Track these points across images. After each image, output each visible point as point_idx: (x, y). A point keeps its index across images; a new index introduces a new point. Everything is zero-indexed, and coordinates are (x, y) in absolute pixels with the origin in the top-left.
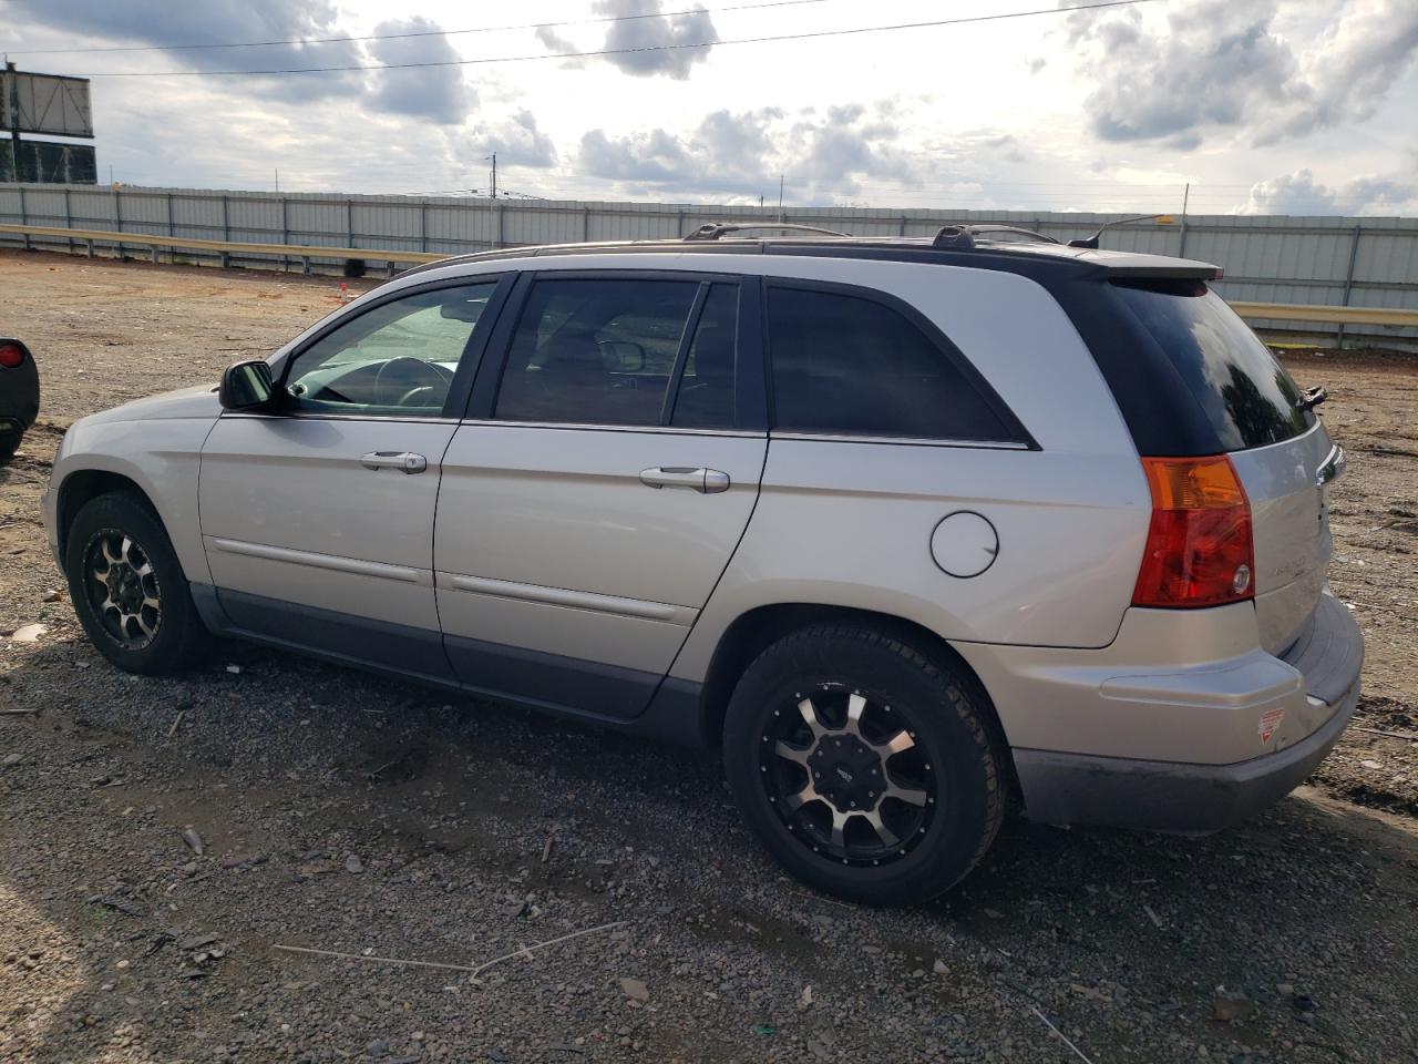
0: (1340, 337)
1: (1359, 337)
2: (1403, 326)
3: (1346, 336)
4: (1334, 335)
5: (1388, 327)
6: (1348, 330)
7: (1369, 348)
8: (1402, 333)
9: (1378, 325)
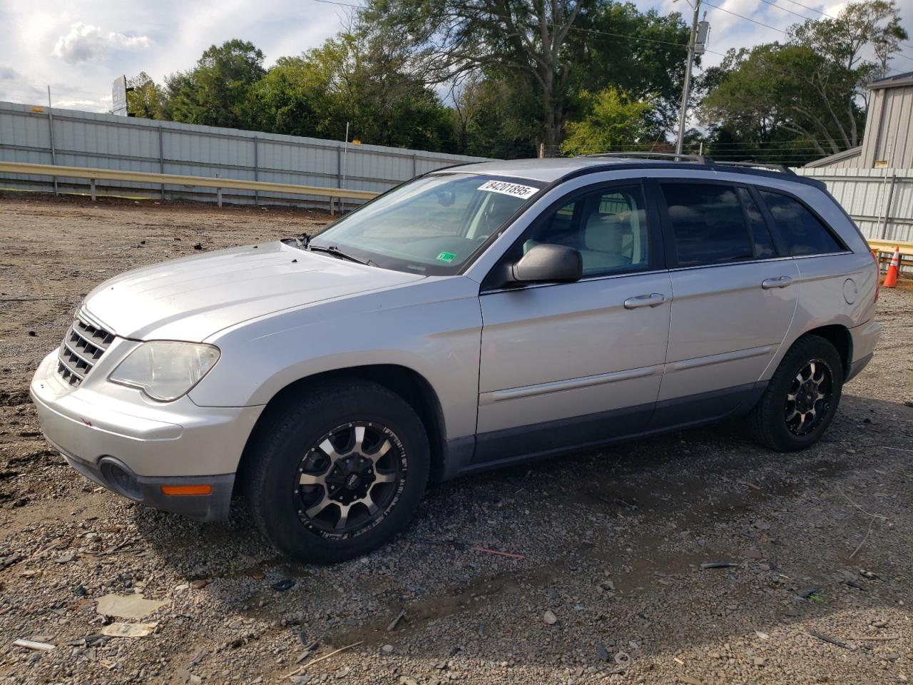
0: (163, 192)
1: (172, 192)
2: (194, 186)
3: (166, 192)
4: (159, 191)
5: (186, 186)
6: (167, 188)
7: (181, 199)
8: (194, 190)
9: (182, 185)
